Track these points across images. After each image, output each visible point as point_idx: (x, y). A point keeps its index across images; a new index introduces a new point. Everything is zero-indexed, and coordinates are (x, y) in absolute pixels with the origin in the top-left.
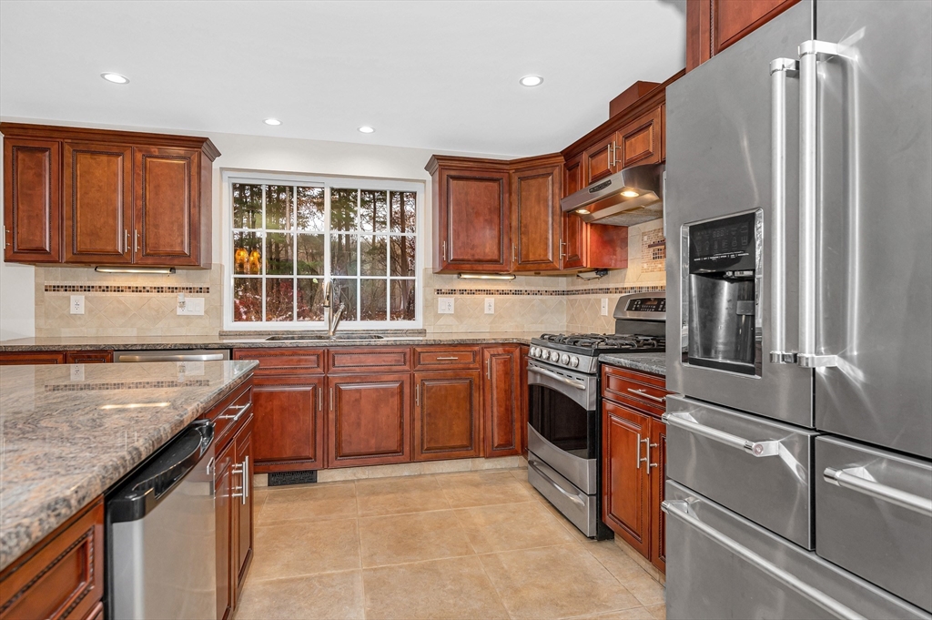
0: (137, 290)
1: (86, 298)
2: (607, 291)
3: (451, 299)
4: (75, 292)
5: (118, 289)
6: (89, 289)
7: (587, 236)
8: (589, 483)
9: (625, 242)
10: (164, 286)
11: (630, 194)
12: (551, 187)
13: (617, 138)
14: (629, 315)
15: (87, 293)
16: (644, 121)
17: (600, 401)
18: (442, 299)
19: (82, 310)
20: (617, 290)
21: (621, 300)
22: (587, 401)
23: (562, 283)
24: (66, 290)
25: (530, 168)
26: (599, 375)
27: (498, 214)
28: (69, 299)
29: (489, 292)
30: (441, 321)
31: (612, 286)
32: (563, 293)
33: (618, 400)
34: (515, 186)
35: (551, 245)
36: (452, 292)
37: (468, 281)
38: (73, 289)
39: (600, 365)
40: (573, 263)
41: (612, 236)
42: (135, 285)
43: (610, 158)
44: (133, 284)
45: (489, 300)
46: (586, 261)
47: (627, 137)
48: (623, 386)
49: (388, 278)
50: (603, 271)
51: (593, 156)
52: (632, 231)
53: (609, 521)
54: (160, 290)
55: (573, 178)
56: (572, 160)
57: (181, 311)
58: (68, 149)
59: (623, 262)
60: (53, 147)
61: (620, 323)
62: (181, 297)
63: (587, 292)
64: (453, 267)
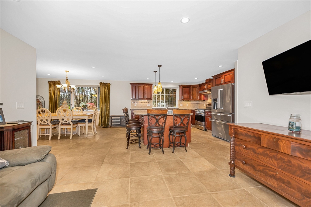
0: (142, 103)
2: (205, 103)
3: (182, 104)
4: (135, 103)
5: (140, 103)
6: (137, 103)
7: (202, 96)
8: (204, 125)
9: (207, 97)
11: (208, 92)
12: (197, 89)
13: (207, 85)
14: (208, 106)
16: (210, 84)
17: (205, 115)
18: (181, 104)
20: (206, 103)
21: (207, 104)
22: (203, 115)
23: (198, 102)
25: (194, 86)
26: (205, 112)
27: (189, 93)
29: (187, 103)
30: (181, 107)
31: (206, 102)
32: (198, 103)
33: (207, 115)
34: (192, 89)
35: (197, 97)
36: (182, 103)
37: (185, 102)
39: (205, 111)
40: (200, 99)
43: (206, 87)
45: (187, 104)
46: (202, 99)
47: (208, 85)
48: (207, 113)
49: (173, 101)
50: (204, 100)
51: (203, 86)
52: (208, 95)
53: (206, 128)
54: (145, 103)
55: (200, 88)
56: (200, 85)
57: (147, 106)
58: (138, 86)
59: (207, 99)
60: (136, 85)
61: (207, 107)
62: (148, 104)
63: (202, 103)
64: (183, 100)
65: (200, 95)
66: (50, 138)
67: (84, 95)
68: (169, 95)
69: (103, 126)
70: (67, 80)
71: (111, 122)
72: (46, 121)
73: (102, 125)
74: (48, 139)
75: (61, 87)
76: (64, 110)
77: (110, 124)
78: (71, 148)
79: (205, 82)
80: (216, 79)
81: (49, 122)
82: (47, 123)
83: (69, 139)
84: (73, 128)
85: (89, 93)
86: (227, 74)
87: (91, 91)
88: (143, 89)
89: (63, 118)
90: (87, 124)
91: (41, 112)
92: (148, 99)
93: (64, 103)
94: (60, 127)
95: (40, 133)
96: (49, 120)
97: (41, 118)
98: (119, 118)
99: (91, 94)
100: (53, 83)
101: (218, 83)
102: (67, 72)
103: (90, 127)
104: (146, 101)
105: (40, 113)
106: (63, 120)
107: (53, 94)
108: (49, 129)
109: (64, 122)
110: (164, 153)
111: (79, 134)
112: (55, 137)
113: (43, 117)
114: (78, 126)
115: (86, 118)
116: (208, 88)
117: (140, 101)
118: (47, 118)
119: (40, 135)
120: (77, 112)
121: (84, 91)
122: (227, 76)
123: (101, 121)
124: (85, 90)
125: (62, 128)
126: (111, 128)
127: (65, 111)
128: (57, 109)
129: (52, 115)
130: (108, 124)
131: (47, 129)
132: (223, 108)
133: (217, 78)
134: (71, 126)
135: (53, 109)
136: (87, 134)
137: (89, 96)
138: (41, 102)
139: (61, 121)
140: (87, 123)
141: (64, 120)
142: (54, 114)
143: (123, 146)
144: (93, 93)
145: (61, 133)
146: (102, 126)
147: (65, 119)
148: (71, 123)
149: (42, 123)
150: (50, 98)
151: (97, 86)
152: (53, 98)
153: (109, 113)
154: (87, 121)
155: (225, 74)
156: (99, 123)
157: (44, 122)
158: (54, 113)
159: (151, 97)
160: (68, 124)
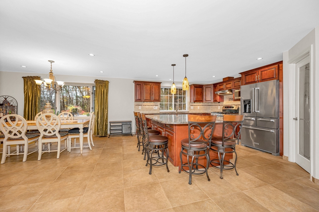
0: (148, 105)
3: (193, 106)
5: (146, 105)
7: (218, 97)
11: (228, 92)
12: (211, 89)
13: (225, 84)
14: (225, 109)
15: (141, 106)
16: (230, 83)
18: (191, 106)
19: (141, 109)
21: (223, 107)
23: (211, 104)
24: (138, 105)
25: (208, 86)
27: (202, 94)
28: (139, 107)
29: (199, 105)
30: (191, 110)
31: (220, 104)
34: (204, 88)
35: (211, 98)
36: (193, 105)
37: (196, 104)
40: (215, 101)
41: (222, 97)
43: (224, 87)
44: (148, 104)
45: (199, 107)
46: (217, 101)
47: (227, 84)
50: (219, 102)
51: (220, 86)
52: (225, 96)
54: (151, 105)
55: (215, 88)
56: (215, 85)
57: (154, 109)
58: (143, 84)
59: (223, 101)
60: (142, 84)
61: (223, 110)
62: (154, 107)
63: (215, 105)
64: (195, 102)
65: (215, 95)
66: (25, 159)
67: (68, 97)
68: (178, 96)
69: (100, 135)
70: (51, 75)
71: (110, 130)
72: (18, 133)
73: (98, 134)
74: (22, 161)
75: (43, 83)
76: (46, 116)
77: (109, 133)
78: (60, 178)
79: (222, 81)
80: (246, 76)
81: (23, 135)
82: (19, 136)
83: (55, 159)
84: (61, 142)
85: (75, 95)
86: (267, 68)
87: (76, 93)
88: (149, 89)
89: (45, 127)
90: (81, 136)
91: (9, 120)
92: (155, 100)
93: (46, 106)
94: (41, 141)
95: (9, 152)
96: (24, 132)
97: (10, 129)
98: (121, 124)
99: (77, 96)
100: (31, 79)
101: (250, 81)
102: (52, 62)
103: (85, 139)
104: (152, 103)
105: (7, 121)
106: (45, 130)
107: (30, 94)
108: (24, 145)
109: (46, 134)
110: (209, 180)
111: (69, 149)
112: (32, 156)
113: (12, 127)
114: (68, 139)
115: (81, 127)
116: (227, 88)
117: (145, 103)
118: (19, 128)
119: (9, 154)
120: (65, 117)
121: (69, 93)
122: (265, 72)
123: (96, 129)
124: (70, 91)
125: (43, 144)
126: (110, 137)
127: (48, 117)
128: (36, 114)
129: (28, 124)
130: (106, 133)
131: (20, 145)
132: (259, 111)
133: (247, 74)
134: (58, 140)
135: (30, 115)
136: (81, 149)
137: (75, 98)
138: (12, 105)
139: (42, 133)
140: (81, 134)
141: (48, 131)
142: (32, 122)
143: (141, 168)
144: (78, 95)
145: (43, 150)
146: (98, 136)
147: (49, 129)
148: (58, 135)
149: (12, 136)
150: (25, 100)
151: (91, 84)
152: (31, 99)
153: (107, 118)
154: (81, 131)
155: (263, 70)
156: (95, 132)
157: (15, 135)
158: (31, 120)
159: (159, 99)
160: (54, 136)
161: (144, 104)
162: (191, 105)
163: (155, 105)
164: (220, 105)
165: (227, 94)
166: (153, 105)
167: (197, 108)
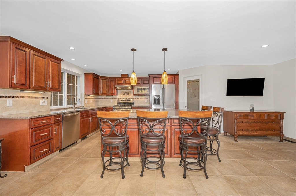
0: (29, 98)
1: (13, 100)
4: (9, 98)
5: (24, 97)
6: (14, 97)
10: (37, 96)
12: (107, 82)
15: (13, 98)
18: (86, 100)
19: (11, 105)
24: (5, 98)
27: (98, 85)
28: (6, 101)
34: (100, 80)
38: (8, 97)
42: (29, 96)
43: (123, 82)
47: (126, 80)
49: (71, 95)
51: (118, 80)
54: (36, 98)
55: (112, 82)
58: (32, 53)
62: (41, 100)
64: (94, 94)
65: (112, 89)
79: (120, 76)
80: (154, 78)
88: (44, 66)
92: (54, 89)
133: (156, 77)
161: (19, 95)
162: (86, 98)
163: (43, 98)
164: (112, 98)
165: (128, 89)
166: (39, 98)
167: (90, 101)
